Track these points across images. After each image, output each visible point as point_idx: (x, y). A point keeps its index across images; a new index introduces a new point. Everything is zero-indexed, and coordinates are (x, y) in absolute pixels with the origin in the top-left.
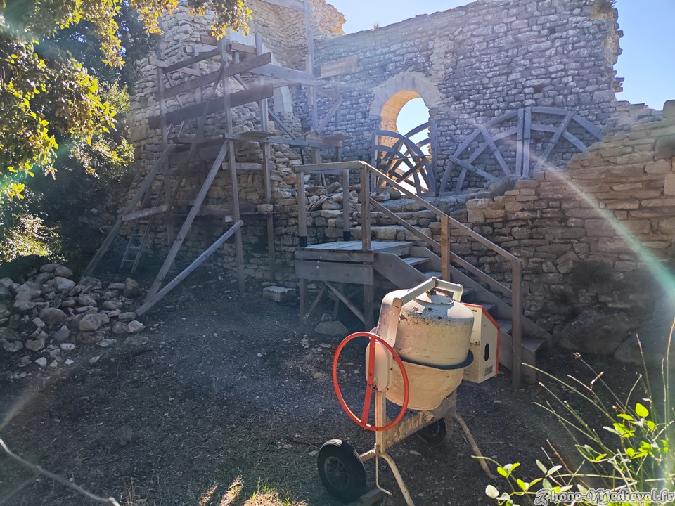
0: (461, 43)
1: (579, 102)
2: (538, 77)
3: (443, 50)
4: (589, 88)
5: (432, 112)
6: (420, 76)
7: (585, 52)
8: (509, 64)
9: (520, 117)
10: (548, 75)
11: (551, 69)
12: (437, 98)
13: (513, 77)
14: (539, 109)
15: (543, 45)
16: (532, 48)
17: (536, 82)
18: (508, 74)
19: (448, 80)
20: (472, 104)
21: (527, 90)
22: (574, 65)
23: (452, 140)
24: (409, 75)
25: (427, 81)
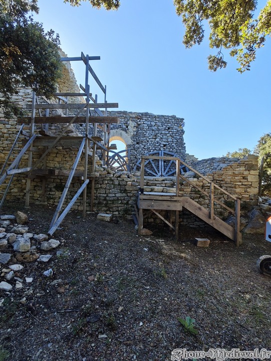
0: (139, 125)
1: (177, 152)
2: (165, 142)
3: (133, 125)
4: (180, 148)
5: (128, 146)
6: (123, 132)
7: (178, 137)
8: (156, 135)
9: (160, 153)
10: (168, 142)
11: (169, 140)
12: (130, 142)
13: (157, 140)
14: (166, 152)
15: (166, 132)
16: (163, 132)
17: (165, 143)
18: (155, 139)
19: (134, 136)
20: (143, 146)
21: (161, 145)
22: (175, 140)
23: (135, 158)
24: (119, 131)
25: (126, 135)
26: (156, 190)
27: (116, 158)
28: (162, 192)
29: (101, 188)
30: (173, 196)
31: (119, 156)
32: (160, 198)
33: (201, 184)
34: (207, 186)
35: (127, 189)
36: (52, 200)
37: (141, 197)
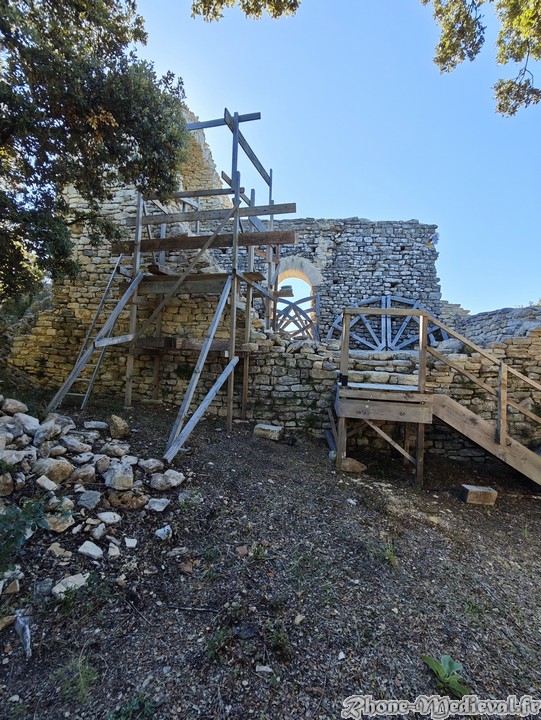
0: (339, 244)
1: (420, 298)
2: (393, 277)
3: (326, 246)
4: (427, 290)
5: (316, 289)
6: (307, 261)
7: (424, 266)
8: (374, 265)
9: (384, 301)
10: (400, 276)
11: (402, 273)
12: (320, 280)
13: (376, 274)
14: (395, 298)
15: (397, 257)
16: (390, 257)
17: (393, 280)
18: (373, 271)
19: (328, 268)
20: (347, 288)
21: (386, 284)
22: (417, 273)
23: (331, 312)
24: (298, 258)
25: (312, 266)
26: (373, 379)
27: (292, 313)
28: (388, 383)
29: (262, 373)
30: (412, 392)
31: (297, 310)
32: (384, 396)
33: (478, 366)
34: (491, 372)
35: (314, 376)
36: (170, 396)
37: (343, 393)
